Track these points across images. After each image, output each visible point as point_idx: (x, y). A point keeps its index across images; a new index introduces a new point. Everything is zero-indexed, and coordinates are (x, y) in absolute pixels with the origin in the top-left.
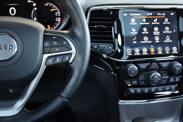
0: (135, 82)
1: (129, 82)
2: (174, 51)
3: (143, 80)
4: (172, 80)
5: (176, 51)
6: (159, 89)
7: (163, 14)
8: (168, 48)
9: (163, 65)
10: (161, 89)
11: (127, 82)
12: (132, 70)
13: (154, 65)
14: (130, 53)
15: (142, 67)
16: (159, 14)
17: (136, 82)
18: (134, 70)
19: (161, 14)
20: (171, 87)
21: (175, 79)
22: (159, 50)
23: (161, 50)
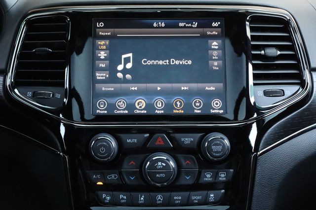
0: (113, 177)
1: (99, 176)
2: (214, 109)
3: (133, 174)
4: (208, 177)
5: (219, 109)
6: (175, 198)
7: (192, 24)
8: (199, 102)
9: (183, 140)
10: (180, 198)
11: (94, 177)
12: (101, 146)
13: (160, 139)
14: (104, 110)
15: (129, 141)
16: (181, 24)
17: (115, 177)
18: (104, 146)
19: (187, 25)
20: (208, 196)
21: (216, 176)
22: (176, 105)
23: (180, 106)
